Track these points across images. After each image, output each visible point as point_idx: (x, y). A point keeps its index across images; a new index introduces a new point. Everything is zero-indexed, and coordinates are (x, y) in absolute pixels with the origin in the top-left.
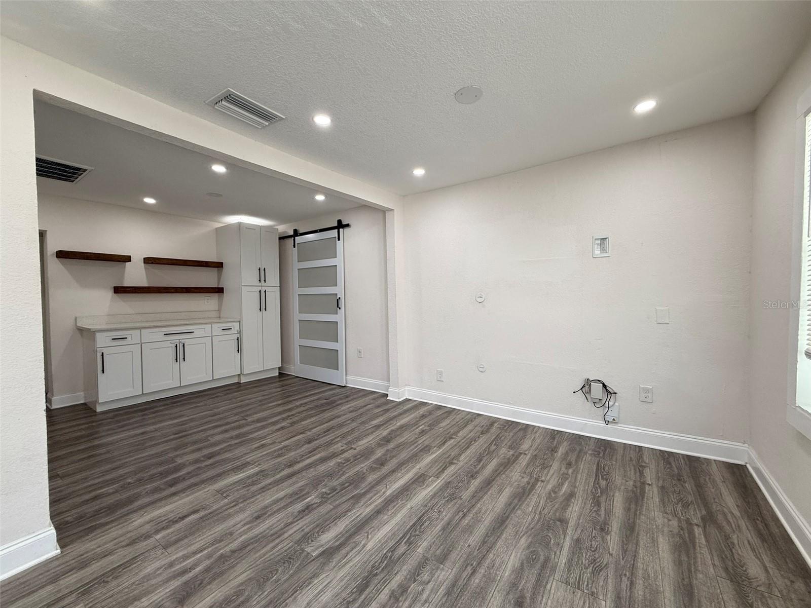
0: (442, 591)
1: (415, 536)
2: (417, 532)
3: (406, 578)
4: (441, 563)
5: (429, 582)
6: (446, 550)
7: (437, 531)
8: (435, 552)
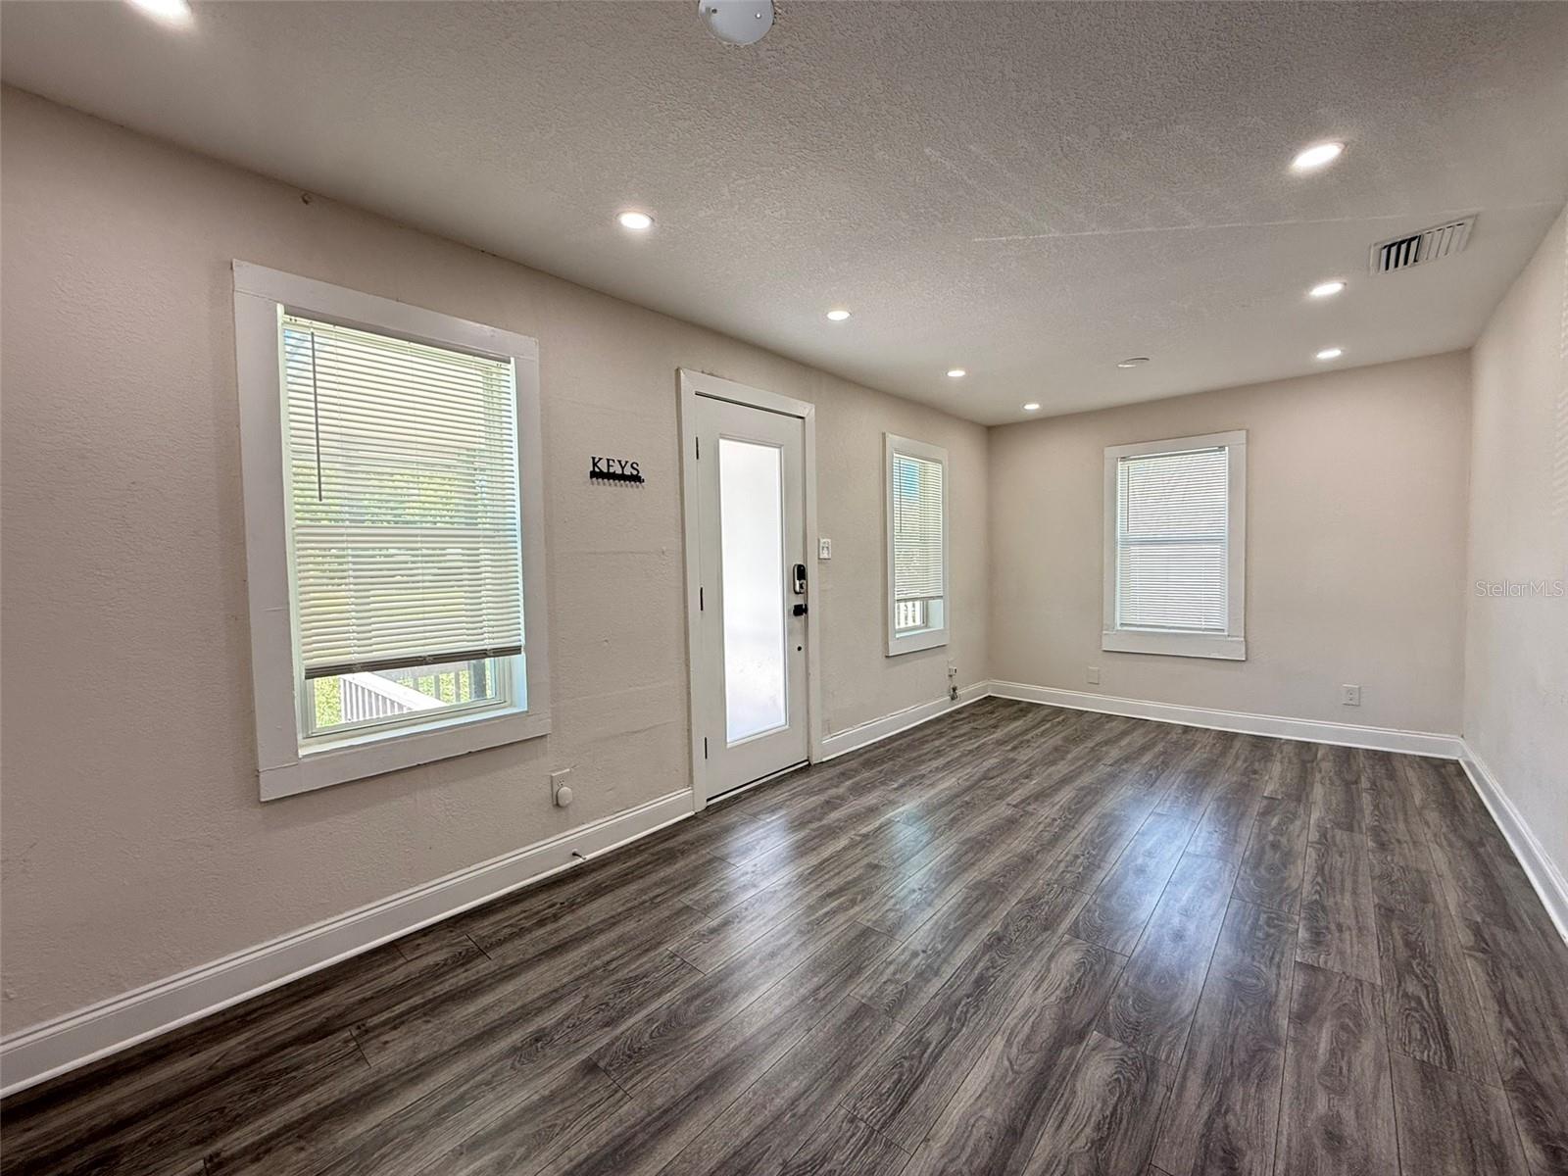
0: (868, 972)
1: (912, 1058)
2: (906, 1064)
3: (920, 989)
4: (864, 1004)
5: (885, 983)
6: (853, 1026)
7: (864, 1064)
8: (873, 1023)
